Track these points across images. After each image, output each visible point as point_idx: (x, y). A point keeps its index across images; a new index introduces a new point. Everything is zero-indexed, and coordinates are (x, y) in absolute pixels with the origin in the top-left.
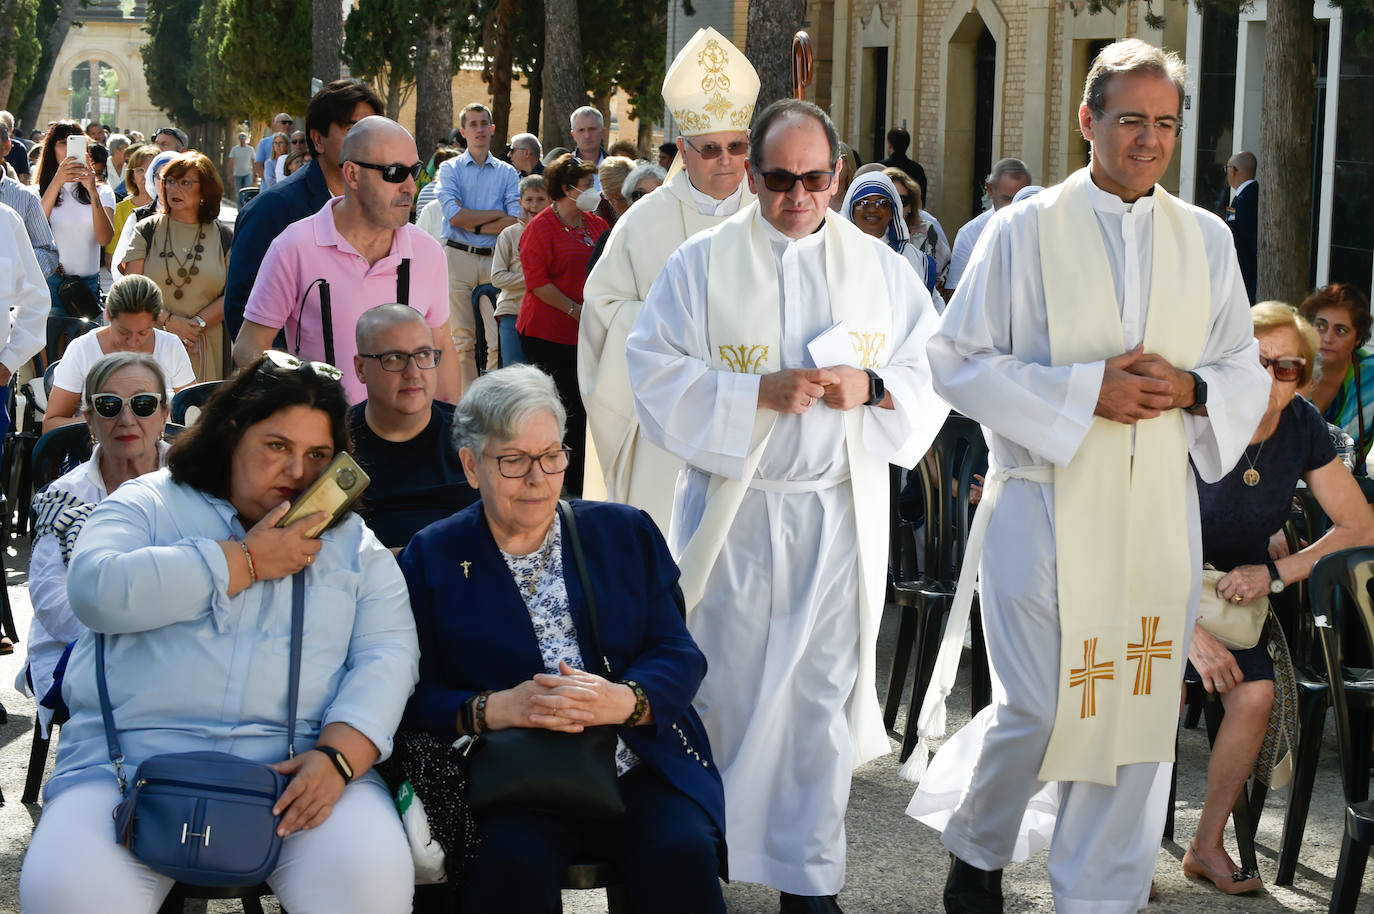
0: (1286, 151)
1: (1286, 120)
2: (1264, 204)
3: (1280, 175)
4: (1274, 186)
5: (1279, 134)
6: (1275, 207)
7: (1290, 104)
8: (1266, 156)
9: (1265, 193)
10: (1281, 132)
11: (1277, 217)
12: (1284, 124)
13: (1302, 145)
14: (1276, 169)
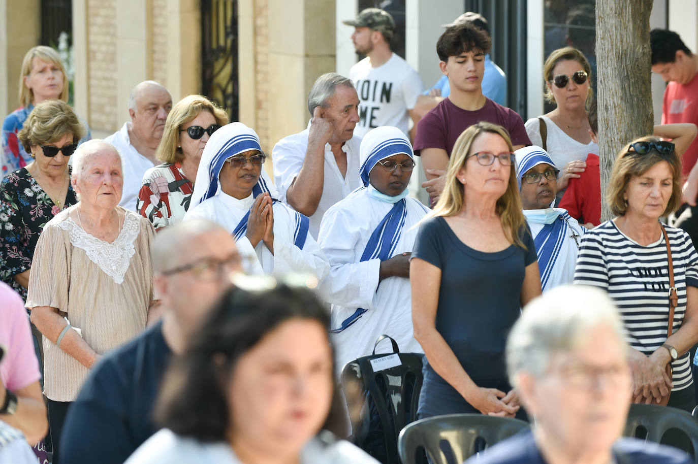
0: (628, 63)
1: (626, 28)
2: (606, 121)
3: (623, 88)
4: (617, 101)
5: (619, 44)
6: (620, 123)
7: (629, 10)
8: (606, 68)
9: (607, 108)
10: (622, 41)
11: (623, 134)
12: (624, 33)
13: (644, 54)
14: (618, 82)
